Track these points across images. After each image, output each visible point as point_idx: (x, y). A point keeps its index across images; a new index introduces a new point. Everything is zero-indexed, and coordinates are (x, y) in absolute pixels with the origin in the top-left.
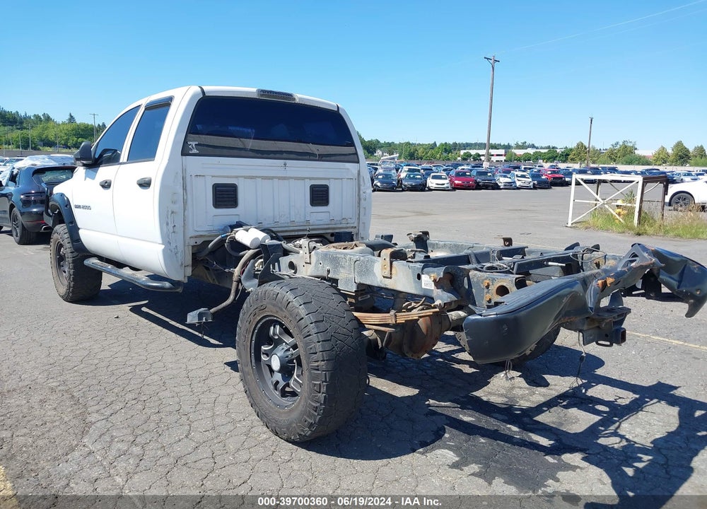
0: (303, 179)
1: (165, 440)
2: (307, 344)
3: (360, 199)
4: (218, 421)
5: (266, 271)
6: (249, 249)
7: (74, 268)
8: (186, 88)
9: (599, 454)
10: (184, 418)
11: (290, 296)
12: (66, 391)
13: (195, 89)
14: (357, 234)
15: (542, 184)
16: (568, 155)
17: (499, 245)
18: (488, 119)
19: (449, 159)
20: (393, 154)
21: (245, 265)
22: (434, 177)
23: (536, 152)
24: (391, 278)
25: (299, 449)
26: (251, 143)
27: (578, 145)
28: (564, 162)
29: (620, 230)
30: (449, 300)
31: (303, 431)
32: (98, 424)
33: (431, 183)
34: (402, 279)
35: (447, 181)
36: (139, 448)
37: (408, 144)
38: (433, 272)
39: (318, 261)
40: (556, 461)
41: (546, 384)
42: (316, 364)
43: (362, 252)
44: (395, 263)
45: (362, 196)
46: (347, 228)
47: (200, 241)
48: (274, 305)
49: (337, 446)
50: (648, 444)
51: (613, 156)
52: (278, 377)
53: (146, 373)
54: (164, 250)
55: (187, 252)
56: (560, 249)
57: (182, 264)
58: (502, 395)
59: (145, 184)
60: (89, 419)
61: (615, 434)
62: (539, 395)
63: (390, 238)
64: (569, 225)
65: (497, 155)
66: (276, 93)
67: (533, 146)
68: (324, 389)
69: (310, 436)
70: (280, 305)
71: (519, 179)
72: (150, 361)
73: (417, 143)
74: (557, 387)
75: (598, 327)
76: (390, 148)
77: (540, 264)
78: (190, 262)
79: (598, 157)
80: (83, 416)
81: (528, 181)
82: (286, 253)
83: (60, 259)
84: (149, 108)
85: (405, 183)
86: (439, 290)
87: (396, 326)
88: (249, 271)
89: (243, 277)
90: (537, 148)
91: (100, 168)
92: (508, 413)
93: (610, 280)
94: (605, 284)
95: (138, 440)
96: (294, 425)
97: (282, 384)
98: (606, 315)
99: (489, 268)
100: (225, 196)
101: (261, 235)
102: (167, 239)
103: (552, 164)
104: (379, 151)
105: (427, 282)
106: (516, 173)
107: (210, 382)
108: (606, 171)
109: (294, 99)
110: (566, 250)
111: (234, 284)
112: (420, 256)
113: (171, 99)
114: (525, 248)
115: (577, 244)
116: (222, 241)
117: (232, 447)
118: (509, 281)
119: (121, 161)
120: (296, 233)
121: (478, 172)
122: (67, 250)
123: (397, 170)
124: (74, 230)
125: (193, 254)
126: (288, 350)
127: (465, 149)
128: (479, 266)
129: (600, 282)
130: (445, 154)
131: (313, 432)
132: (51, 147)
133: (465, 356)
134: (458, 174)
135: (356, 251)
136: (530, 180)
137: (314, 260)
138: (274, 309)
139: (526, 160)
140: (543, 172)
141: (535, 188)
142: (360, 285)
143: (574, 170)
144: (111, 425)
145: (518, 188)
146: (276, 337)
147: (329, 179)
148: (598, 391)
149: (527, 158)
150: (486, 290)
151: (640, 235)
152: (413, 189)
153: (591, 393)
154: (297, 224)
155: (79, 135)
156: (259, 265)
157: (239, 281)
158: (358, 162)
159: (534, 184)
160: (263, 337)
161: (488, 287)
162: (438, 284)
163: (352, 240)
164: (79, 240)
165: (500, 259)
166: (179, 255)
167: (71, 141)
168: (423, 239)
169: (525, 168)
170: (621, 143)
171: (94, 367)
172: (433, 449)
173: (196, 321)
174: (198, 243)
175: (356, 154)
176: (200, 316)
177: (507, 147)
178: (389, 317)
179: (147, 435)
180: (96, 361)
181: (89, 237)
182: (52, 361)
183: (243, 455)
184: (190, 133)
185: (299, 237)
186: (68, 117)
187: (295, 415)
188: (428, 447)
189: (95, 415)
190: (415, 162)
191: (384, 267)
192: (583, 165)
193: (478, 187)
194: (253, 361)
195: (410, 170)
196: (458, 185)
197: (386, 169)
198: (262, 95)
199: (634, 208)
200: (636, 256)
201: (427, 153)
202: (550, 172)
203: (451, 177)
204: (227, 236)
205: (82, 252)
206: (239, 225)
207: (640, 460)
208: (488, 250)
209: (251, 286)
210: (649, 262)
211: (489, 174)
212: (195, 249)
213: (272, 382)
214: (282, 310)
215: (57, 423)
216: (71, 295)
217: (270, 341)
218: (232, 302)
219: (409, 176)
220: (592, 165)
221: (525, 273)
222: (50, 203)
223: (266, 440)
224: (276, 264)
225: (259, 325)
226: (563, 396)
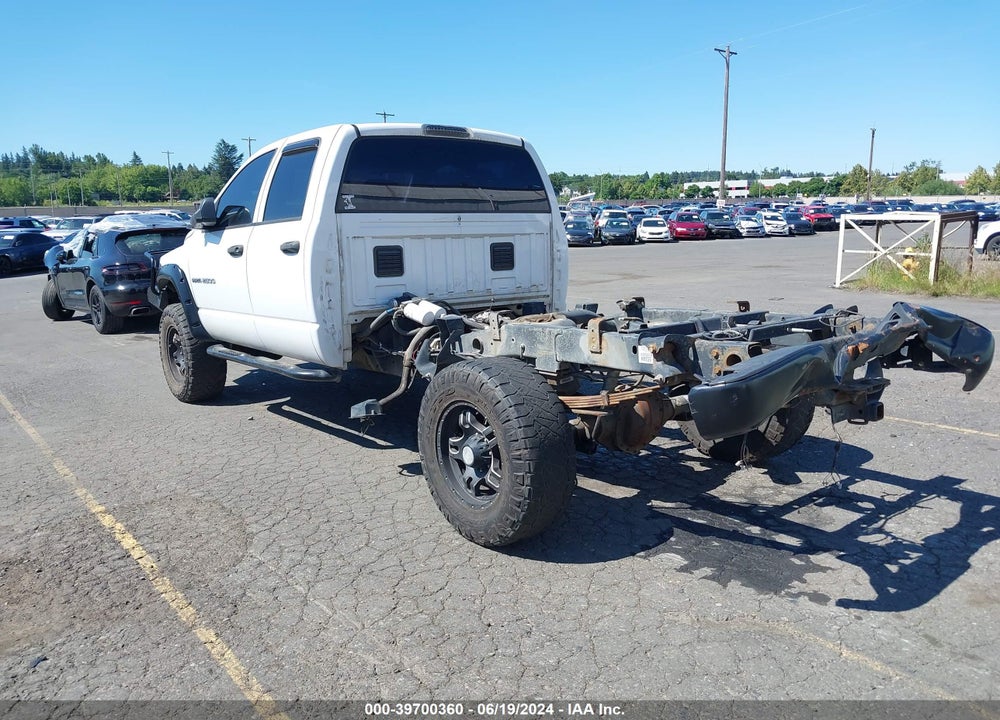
0: (482, 236)
1: (343, 548)
2: (506, 431)
3: (553, 260)
4: (400, 528)
5: (446, 351)
6: (421, 326)
7: (193, 358)
8: (338, 126)
9: (855, 555)
10: (360, 527)
11: (484, 377)
12: (214, 502)
13: (348, 129)
14: (550, 305)
15: (802, 229)
16: (839, 184)
17: (734, 311)
18: (722, 137)
19: (667, 197)
20: (586, 192)
21: (418, 346)
22: (647, 224)
23: (793, 182)
24: (600, 353)
25: (500, 554)
26: (407, 191)
27: (855, 169)
28: (834, 195)
29: (910, 290)
30: (671, 374)
31: (505, 532)
32: (261, 535)
33: (643, 232)
34: (613, 354)
35: (666, 229)
36: (315, 558)
37: (608, 176)
38: (652, 342)
39: (509, 336)
40: (803, 563)
41: (798, 481)
42: (518, 453)
43: (562, 324)
44: (605, 335)
45: (557, 255)
46: (538, 297)
47: (360, 319)
48: (464, 388)
49: (543, 550)
50: (919, 541)
51: (907, 184)
52: (470, 472)
53: (303, 481)
54: (318, 331)
55: (345, 332)
56: (807, 313)
57: (340, 348)
58: (740, 496)
59: (291, 249)
60: (249, 530)
61: (880, 530)
62: (787, 494)
63: (594, 307)
64: (837, 285)
65: (737, 189)
66: (446, 128)
67: (789, 174)
68: (528, 481)
69: (511, 538)
70: (471, 387)
71: (769, 222)
72: (306, 466)
73: (621, 174)
74: (808, 486)
75: (851, 402)
76: (582, 183)
77: (782, 330)
78: (348, 342)
79: (885, 185)
80: (242, 526)
81: (782, 225)
82: (468, 329)
83: (172, 349)
84: (289, 152)
85: (606, 234)
86: (660, 363)
87: (608, 408)
88: (423, 352)
89: (416, 361)
90: (795, 176)
91: (226, 231)
92: (749, 512)
93: (862, 346)
94: (856, 350)
95: (311, 550)
96: (494, 526)
97: (476, 480)
98: (858, 387)
99: (721, 336)
100: (389, 261)
101: (435, 309)
102: (321, 318)
103: (815, 199)
104: (566, 188)
105: (645, 355)
106: (764, 214)
107: (383, 487)
108: (895, 206)
109: (469, 135)
110: (816, 313)
111: (405, 370)
112: (636, 326)
113: (317, 141)
114: (764, 313)
115: (830, 307)
116: (388, 317)
117: (421, 555)
118: (741, 349)
119: (254, 221)
120: (475, 306)
121: (709, 214)
122: (183, 336)
123: (594, 216)
124: (192, 310)
125: (353, 335)
126: (482, 440)
127: (690, 181)
128: (706, 334)
129: (850, 348)
130: (662, 190)
131: (516, 532)
132: (110, 200)
133: (693, 452)
134: (680, 217)
135: (556, 324)
136: (785, 223)
137: (504, 335)
138: (465, 393)
139: (778, 195)
140: (803, 210)
141: (791, 234)
142: (562, 364)
143: (848, 206)
144: (276, 535)
145: (768, 236)
146: (467, 427)
147: (513, 235)
148: (861, 487)
149: (780, 191)
150: (715, 361)
151: (937, 296)
152: (618, 241)
153: (852, 489)
154: (476, 294)
155: (146, 182)
156: (435, 344)
157: (412, 366)
158: (550, 212)
159: (790, 229)
160: (451, 427)
161: (717, 357)
162: (657, 355)
163: (545, 312)
164: (198, 323)
165: (732, 326)
166: (336, 336)
167: (138, 192)
168: (636, 307)
169: (777, 207)
170: (919, 164)
171: (238, 476)
172: (656, 553)
173: (363, 414)
174: (358, 321)
175: (547, 199)
176: (368, 408)
177: (751, 177)
178: (601, 399)
179: (321, 545)
180: (241, 470)
181: (213, 319)
182: (188, 471)
183: (436, 562)
184: (345, 182)
185: (481, 310)
186: (132, 157)
187: (494, 514)
188: (651, 551)
189: (255, 526)
190: (618, 203)
191: (591, 340)
192: (862, 199)
193: (710, 235)
194: (440, 456)
195: (612, 215)
196: (681, 233)
197: (577, 215)
198: (428, 132)
199: (929, 259)
200: (898, 317)
201: (635, 189)
202: (812, 211)
203: (671, 223)
204: (394, 311)
205: (203, 339)
206: (407, 297)
207: (907, 557)
208: (718, 317)
209: (427, 370)
210: (912, 323)
211: (726, 217)
212: (355, 327)
213: (464, 479)
214: (474, 393)
215: (214, 535)
216: (189, 393)
217: (459, 431)
218: (404, 392)
219: (612, 222)
220: (875, 199)
221: (762, 340)
222: (158, 279)
223: (460, 546)
224: (457, 343)
225: (446, 414)
226: (818, 494)
